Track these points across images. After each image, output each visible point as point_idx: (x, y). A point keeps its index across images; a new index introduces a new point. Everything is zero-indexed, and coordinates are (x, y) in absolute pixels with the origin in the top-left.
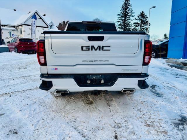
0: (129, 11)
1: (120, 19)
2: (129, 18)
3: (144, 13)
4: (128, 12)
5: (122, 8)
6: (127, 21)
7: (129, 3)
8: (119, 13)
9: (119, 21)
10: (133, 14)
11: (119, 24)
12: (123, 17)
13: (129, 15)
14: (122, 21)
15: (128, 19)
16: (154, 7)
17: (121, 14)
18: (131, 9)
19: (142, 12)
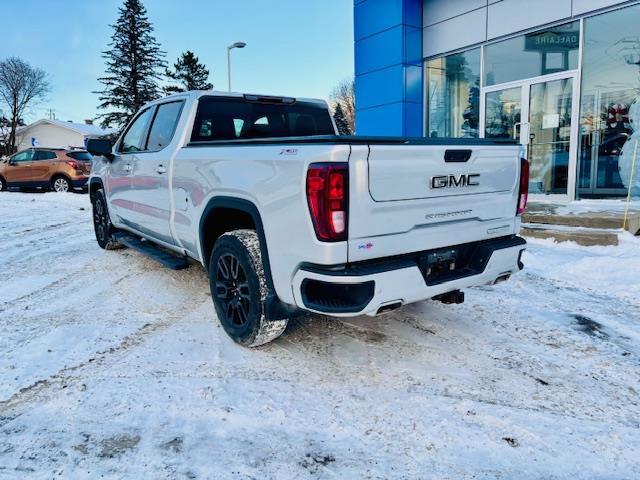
0: (144, 44)
1: (113, 68)
2: (149, 70)
3: (195, 57)
4: (142, 46)
5: (119, 30)
6: (142, 78)
7: (141, 17)
8: (111, 48)
9: (114, 75)
10: (162, 58)
11: (113, 87)
12: (125, 63)
13: (146, 57)
14: (124, 79)
15: (146, 74)
16: (241, 46)
17: (119, 53)
18: (154, 39)
19: (189, 52)
